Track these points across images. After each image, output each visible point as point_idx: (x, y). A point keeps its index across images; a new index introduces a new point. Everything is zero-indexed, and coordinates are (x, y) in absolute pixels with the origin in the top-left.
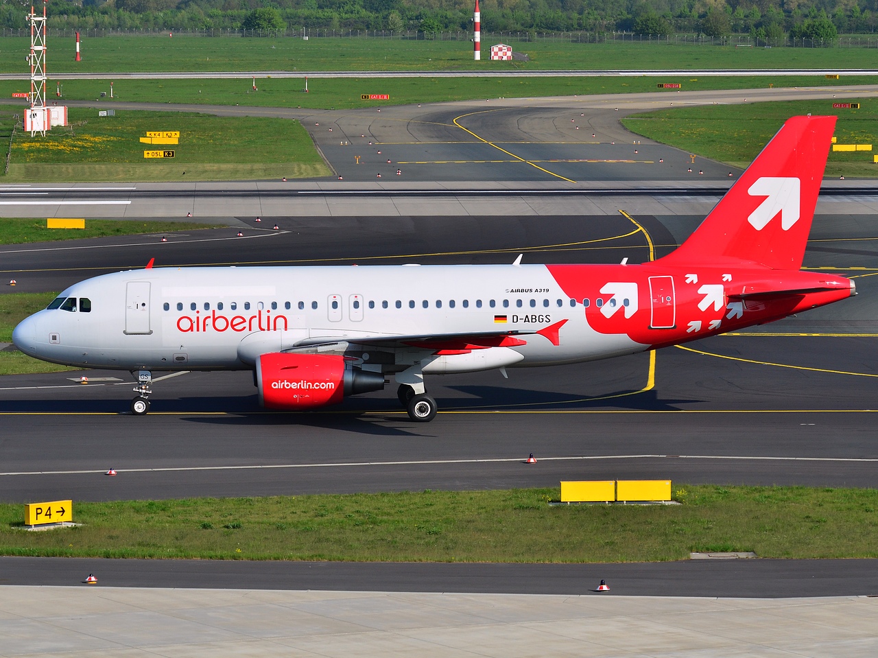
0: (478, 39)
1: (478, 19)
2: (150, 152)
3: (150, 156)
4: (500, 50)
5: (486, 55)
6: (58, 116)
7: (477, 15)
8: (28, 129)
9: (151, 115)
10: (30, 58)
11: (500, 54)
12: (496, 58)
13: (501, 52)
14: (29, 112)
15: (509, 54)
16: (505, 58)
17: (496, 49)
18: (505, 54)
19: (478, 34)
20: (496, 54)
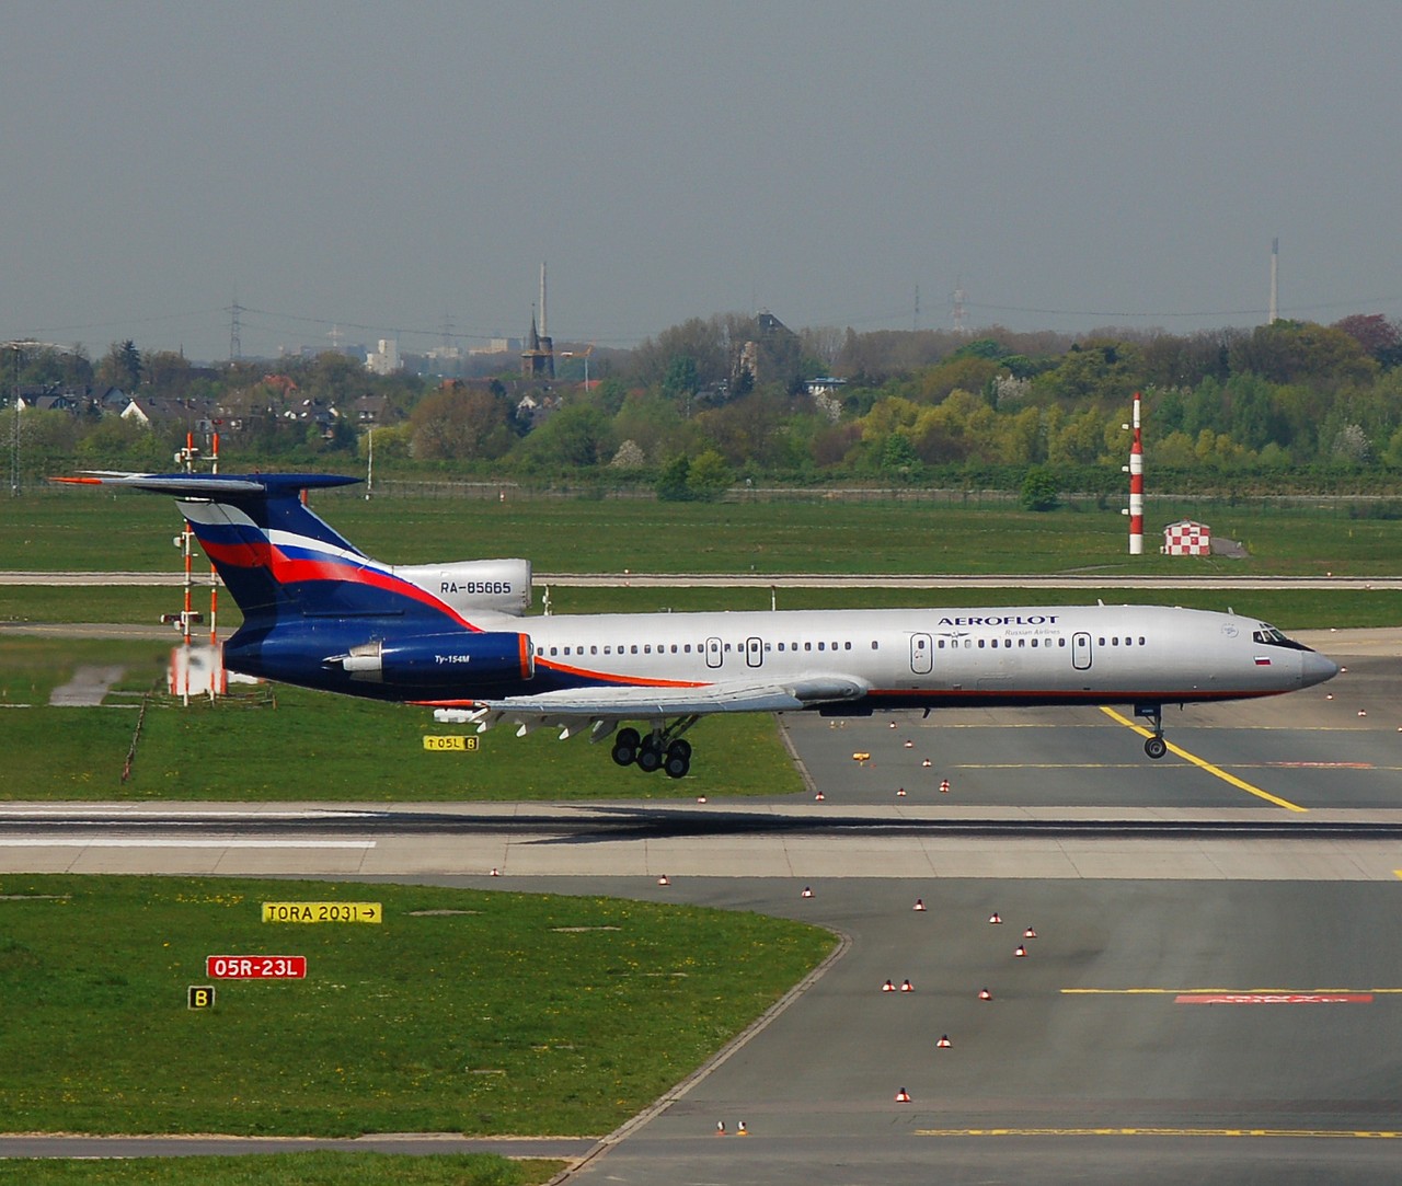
0: (1135, 511)
1: (1135, 470)
2: (436, 739)
3: (436, 747)
4: (1186, 532)
5: (1153, 542)
7: (1135, 459)
8: (179, 690)
10: (183, 542)
12: (1177, 551)
13: (1186, 538)
14: (182, 656)
16: (1195, 550)
18: (1195, 542)
19: (1135, 499)
20: (1177, 541)
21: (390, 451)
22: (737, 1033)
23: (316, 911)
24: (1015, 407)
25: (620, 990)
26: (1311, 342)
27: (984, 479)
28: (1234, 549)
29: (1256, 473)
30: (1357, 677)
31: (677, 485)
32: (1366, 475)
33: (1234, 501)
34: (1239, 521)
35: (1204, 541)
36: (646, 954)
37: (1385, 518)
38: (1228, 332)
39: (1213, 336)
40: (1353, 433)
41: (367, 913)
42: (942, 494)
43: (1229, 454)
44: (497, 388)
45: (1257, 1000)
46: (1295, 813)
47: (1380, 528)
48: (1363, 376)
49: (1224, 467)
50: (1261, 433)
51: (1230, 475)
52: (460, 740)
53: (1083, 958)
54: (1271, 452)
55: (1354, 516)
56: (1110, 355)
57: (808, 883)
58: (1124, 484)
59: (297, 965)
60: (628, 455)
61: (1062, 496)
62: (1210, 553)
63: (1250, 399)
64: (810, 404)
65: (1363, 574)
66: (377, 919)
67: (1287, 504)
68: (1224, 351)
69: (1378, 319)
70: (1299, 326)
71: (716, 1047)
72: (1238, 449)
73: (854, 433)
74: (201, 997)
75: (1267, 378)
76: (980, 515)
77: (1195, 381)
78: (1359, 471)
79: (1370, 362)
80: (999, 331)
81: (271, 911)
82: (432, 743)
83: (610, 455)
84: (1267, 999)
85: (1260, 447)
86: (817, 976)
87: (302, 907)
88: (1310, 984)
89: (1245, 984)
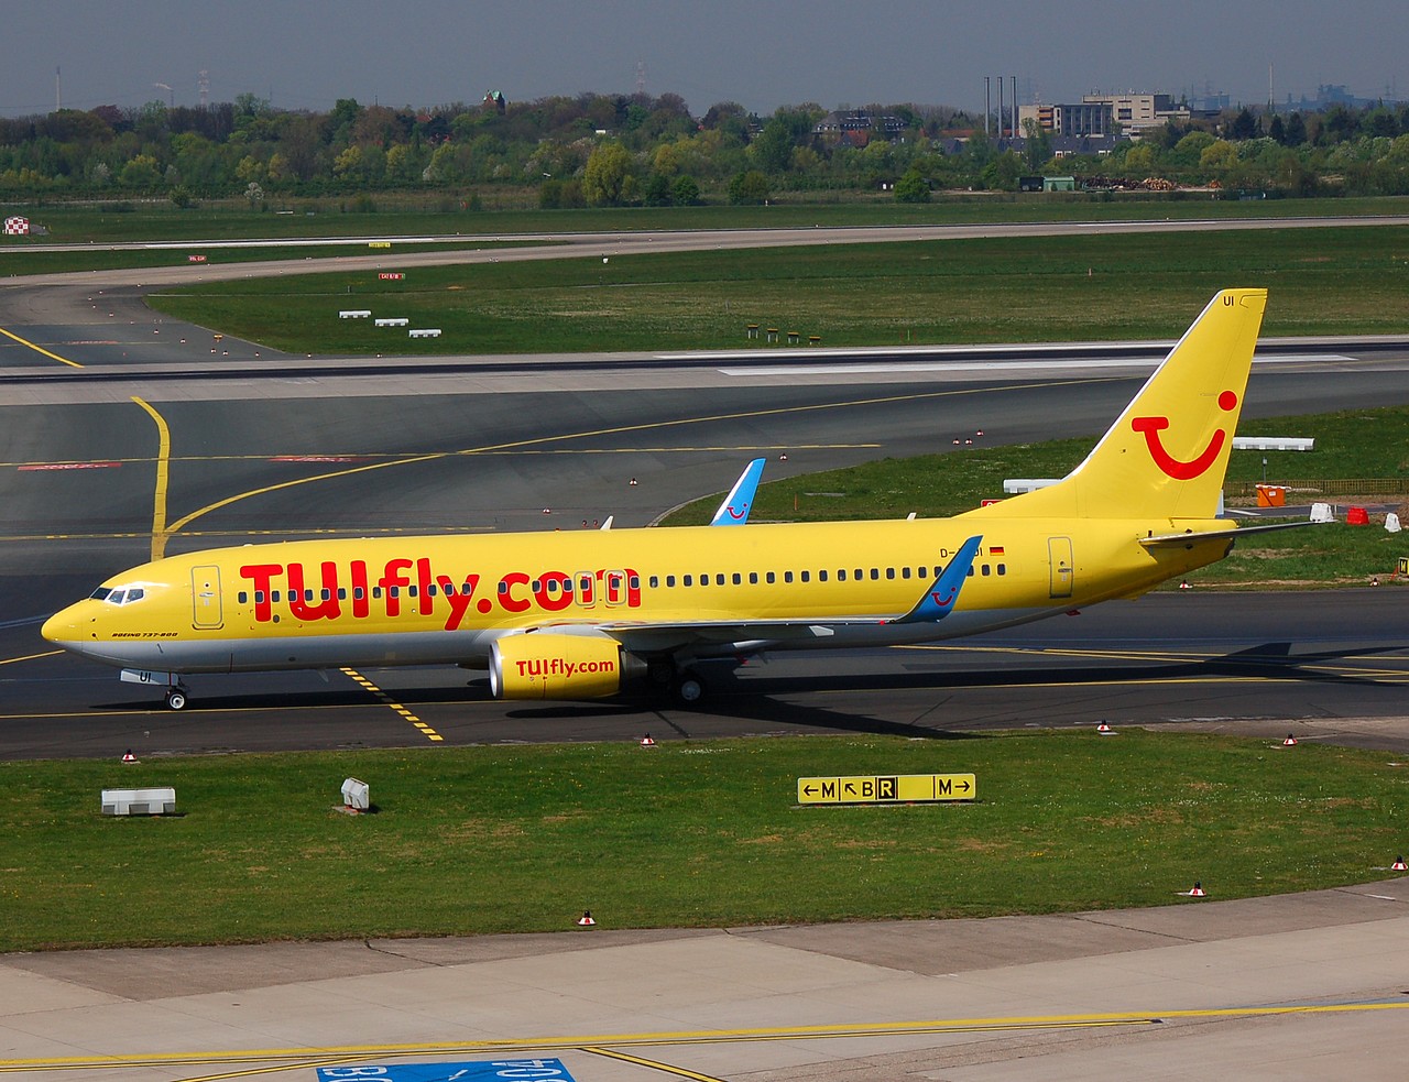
4: (16, 222)
11: (16, 227)
12: (11, 232)
16: (21, 232)
18: (21, 227)
20: (11, 227)
26: (78, 120)
28: (42, 230)
29: (50, 190)
30: (108, 296)
32: (110, 190)
33: (41, 205)
34: (43, 216)
35: (26, 226)
37: (121, 211)
38: (35, 117)
39: (27, 118)
40: (102, 167)
43: (37, 180)
45: (61, 467)
46: (77, 368)
47: (118, 218)
48: (106, 138)
49: (34, 187)
50: (54, 169)
51: (38, 192)
54: (59, 177)
55: (104, 211)
62: (29, 232)
63: (47, 152)
65: (110, 242)
67: (69, 206)
68: (33, 126)
69: (114, 107)
70: (72, 112)
72: (42, 178)
75: (56, 140)
77: (18, 142)
78: (105, 187)
79: (110, 130)
84: (66, 467)
85: (53, 176)
88: (89, 458)
89: (51, 460)
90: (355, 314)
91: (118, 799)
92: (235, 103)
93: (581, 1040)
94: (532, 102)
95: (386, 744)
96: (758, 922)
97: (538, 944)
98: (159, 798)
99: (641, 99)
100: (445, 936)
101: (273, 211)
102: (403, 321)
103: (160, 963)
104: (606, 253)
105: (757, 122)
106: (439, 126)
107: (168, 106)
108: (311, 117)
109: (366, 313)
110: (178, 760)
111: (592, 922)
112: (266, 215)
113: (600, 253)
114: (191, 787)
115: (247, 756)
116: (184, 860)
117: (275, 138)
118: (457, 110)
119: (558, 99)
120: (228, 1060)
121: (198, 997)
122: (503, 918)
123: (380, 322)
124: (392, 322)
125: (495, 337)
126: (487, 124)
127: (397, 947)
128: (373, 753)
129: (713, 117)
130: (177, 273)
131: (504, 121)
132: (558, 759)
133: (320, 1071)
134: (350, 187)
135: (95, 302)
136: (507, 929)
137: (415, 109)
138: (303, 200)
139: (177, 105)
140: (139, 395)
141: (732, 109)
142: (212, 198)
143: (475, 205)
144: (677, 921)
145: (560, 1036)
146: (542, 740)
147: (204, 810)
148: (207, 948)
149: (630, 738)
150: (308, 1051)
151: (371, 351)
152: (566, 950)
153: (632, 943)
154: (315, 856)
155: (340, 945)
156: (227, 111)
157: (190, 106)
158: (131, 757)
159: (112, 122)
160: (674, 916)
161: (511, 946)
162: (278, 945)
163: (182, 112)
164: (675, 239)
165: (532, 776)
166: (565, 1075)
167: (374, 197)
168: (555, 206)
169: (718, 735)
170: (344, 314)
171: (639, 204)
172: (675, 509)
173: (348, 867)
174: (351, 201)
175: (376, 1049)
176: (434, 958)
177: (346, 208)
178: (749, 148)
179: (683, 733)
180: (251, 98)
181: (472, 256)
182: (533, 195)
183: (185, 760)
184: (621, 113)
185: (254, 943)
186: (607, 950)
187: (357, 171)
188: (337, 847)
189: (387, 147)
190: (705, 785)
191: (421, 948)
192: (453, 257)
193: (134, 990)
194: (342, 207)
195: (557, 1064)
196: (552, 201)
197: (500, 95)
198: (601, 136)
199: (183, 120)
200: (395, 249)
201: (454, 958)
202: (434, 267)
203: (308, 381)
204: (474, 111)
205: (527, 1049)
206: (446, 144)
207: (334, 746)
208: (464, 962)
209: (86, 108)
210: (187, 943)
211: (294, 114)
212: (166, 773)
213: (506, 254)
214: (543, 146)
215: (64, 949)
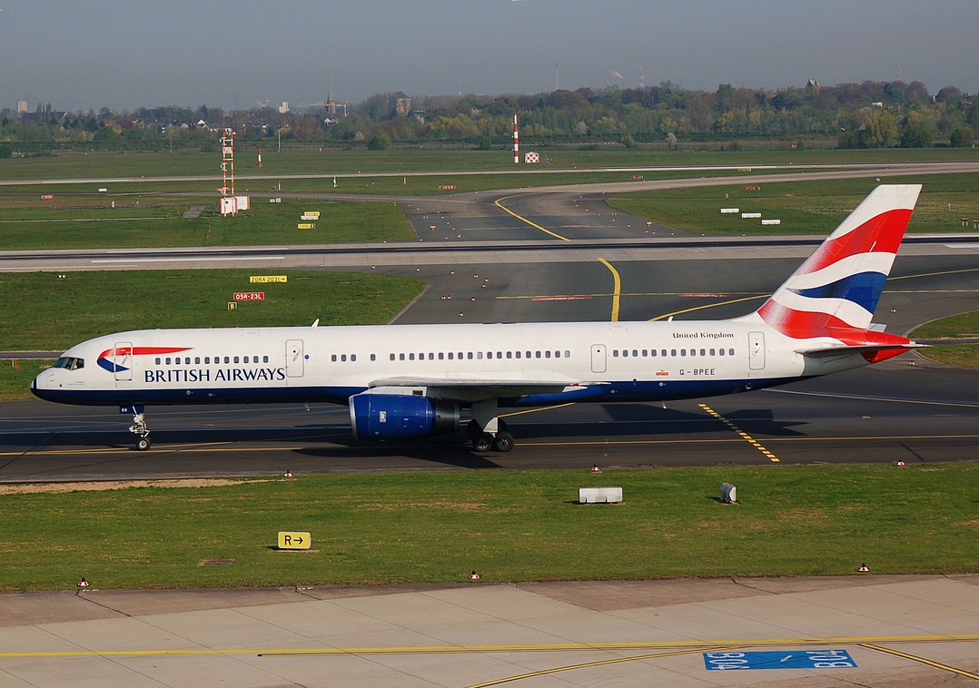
0: (516, 149)
1: (516, 137)
3: (302, 228)
4: (531, 155)
5: (522, 160)
6: (243, 202)
7: (516, 133)
8: (223, 212)
9: (305, 201)
10: (223, 166)
11: (531, 158)
12: (529, 161)
13: (532, 157)
14: (223, 200)
15: (537, 158)
16: (534, 161)
17: (528, 155)
18: (534, 158)
19: (516, 146)
20: (529, 158)
21: (287, 137)
22: (397, 313)
23: (266, 279)
24: (477, 118)
25: (361, 301)
26: (568, 96)
27: (467, 141)
28: (547, 161)
30: (585, 199)
31: (373, 144)
32: (586, 137)
33: (546, 146)
34: (547, 152)
36: (368, 289)
37: (592, 150)
38: (543, 94)
39: (538, 95)
40: (582, 125)
41: (283, 279)
42: (456, 146)
44: (317, 116)
45: (557, 299)
46: (567, 241)
47: (590, 152)
49: (542, 135)
50: (554, 125)
51: (544, 138)
52: (309, 226)
53: (503, 287)
54: (557, 130)
55: (583, 150)
56: (506, 101)
57: (418, 266)
58: (514, 141)
59: (261, 296)
60: (360, 136)
61: (493, 145)
62: (539, 162)
64: (415, 120)
65: (586, 168)
66: (285, 281)
67: (561, 147)
68: (542, 100)
69: (589, 88)
70: (565, 91)
71: (391, 318)
72: (546, 130)
73: (429, 127)
74: (232, 307)
75: (555, 108)
76: (467, 152)
77: (533, 109)
78: (584, 136)
79: (586, 102)
80: (471, 95)
81: (253, 279)
82: (301, 226)
83: (353, 136)
84: (560, 299)
85: (553, 129)
86: (420, 295)
87: (262, 277)
88: (573, 294)
89: (553, 294)
90: (730, 211)
91: (589, 494)
92: (660, 86)
93: (859, 639)
94: (834, 86)
95: (745, 463)
96: (965, 570)
97: (834, 582)
98: (614, 494)
99: (899, 84)
100: (779, 576)
101: (682, 150)
102: (759, 215)
103: (612, 590)
104: (878, 175)
105: (968, 98)
106: (780, 101)
107: (620, 88)
108: (705, 95)
109: (737, 210)
110: (622, 471)
111: (866, 569)
112: (678, 152)
113: (874, 175)
114: (632, 487)
115: (665, 470)
116: (626, 530)
117: (683, 107)
118: (790, 90)
119: (850, 84)
120: (651, 647)
121: (634, 610)
122: (814, 567)
123: (744, 215)
124: (752, 215)
125: (812, 225)
126: (809, 99)
127: (751, 582)
128: (739, 469)
129: (942, 96)
130: (626, 186)
131: (816, 98)
132: (847, 474)
133: (705, 655)
134: (728, 136)
135: (577, 202)
136: (817, 574)
137: (765, 90)
138: (699, 144)
139: (625, 88)
140: (603, 257)
141: (953, 90)
142: (646, 142)
143: (799, 147)
144: (918, 570)
145: (846, 637)
146: (839, 462)
147: (639, 501)
148: (639, 582)
149: (890, 461)
150: (698, 643)
151: (739, 233)
152: (850, 586)
153: (890, 583)
154: (702, 528)
155: (718, 581)
156: (655, 91)
157: (633, 88)
158: (596, 469)
159: (588, 96)
160: (916, 567)
161: (819, 583)
162: (681, 580)
163: (629, 90)
164: (918, 167)
165: (832, 483)
166: (849, 660)
167: (740, 142)
168: (849, 146)
169: (942, 460)
170: (723, 211)
171: (896, 147)
172: (917, 327)
173: (723, 535)
174: (727, 144)
175: (739, 642)
176: (774, 590)
177: (725, 148)
178: (963, 113)
179: (922, 460)
180: (669, 83)
181: (798, 177)
182: (834, 142)
183: (628, 471)
184: (888, 92)
185: (667, 579)
186: (875, 587)
187: (731, 126)
188: (716, 524)
189: (748, 112)
190: (934, 490)
191: (765, 584)
192: (787, 177)
193: (597, 606)
194: (722, 147)
195: (845, 653)
196: (847, 144)
197: (816, 83)
198: (877, 107)
199: (629, 96)
200: (754, 172)
201: (784, 590)
202: (776, 183)
203: (701, 249)
204: (800, 91)
205: (827, 644)
206: (784, 112)
207: (715, 464)
208: (791, 592)
209: (573, 89)
210: (628, 578)
211: (694, 92)
212: (616, 479)
213: (819, 176)
214: (842, 113)
215: (556, 580)
